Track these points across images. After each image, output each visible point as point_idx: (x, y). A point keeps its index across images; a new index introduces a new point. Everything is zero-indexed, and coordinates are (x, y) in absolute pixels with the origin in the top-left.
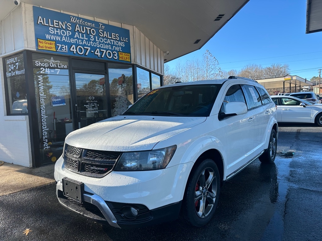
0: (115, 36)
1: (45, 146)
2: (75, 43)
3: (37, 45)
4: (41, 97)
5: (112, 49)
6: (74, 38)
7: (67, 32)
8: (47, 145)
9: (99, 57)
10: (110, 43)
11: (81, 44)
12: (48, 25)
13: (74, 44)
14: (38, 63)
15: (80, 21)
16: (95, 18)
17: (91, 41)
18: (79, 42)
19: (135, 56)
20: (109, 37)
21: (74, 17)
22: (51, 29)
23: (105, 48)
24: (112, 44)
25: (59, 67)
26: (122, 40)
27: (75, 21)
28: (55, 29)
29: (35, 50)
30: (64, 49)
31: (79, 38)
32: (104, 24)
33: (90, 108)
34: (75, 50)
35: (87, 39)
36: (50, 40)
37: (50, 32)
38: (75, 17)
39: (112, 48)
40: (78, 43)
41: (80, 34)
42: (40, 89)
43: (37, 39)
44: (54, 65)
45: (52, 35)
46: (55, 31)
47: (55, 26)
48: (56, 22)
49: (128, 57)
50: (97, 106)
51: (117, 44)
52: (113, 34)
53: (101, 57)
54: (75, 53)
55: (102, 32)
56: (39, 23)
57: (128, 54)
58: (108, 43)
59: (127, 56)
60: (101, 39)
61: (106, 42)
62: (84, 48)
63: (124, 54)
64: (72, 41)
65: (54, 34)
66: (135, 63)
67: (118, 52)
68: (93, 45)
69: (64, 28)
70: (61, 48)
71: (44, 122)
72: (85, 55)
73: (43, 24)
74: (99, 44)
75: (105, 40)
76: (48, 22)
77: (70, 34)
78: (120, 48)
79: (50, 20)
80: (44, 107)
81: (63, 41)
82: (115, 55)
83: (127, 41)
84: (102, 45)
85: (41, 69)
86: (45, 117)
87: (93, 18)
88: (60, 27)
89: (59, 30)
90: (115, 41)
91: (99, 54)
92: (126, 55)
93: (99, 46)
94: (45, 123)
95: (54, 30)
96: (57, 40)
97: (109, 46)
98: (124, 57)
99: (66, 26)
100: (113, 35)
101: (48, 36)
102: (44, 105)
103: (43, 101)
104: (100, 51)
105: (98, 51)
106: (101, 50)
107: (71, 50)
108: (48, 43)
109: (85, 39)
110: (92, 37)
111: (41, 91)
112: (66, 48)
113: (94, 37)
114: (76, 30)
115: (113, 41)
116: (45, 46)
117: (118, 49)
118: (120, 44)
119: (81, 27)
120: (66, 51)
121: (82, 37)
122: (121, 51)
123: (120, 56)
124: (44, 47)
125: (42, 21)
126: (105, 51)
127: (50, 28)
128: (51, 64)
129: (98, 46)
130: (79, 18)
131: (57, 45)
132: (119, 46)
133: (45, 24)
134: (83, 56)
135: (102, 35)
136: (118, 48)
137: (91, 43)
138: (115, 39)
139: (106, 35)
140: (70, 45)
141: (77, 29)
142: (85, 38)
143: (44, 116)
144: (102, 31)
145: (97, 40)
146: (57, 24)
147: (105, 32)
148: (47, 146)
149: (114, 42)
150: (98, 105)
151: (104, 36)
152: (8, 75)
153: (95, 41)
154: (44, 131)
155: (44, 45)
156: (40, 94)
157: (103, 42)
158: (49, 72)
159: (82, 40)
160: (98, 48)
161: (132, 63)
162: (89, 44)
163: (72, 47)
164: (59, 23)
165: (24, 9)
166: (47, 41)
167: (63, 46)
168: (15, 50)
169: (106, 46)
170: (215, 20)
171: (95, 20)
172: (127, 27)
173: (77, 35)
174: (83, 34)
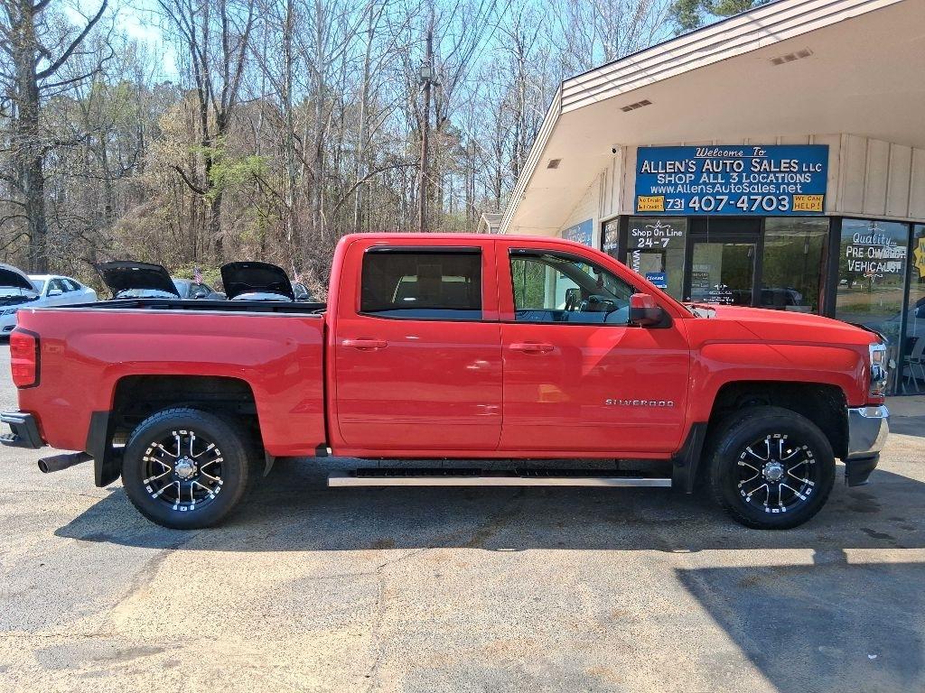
0: (787, 165)
2: (699, 192)
3: (636, 204)
5: (778, 192)
6: (699, 185)
7: (688, 175)
9: (745, 211)
10: (774, 181)
11: (711, 192)
12: (657, 171)
13: (697, 194)
14: (637, 232)
15: (715, 153)
16: (746, 139)
17: (730, 184)
18: (706, 190)
19: (840, 198)
20: (773, 170)
21: (701, 148)
22: (661, 177)
23: (761, 192)
24: (780, 181)
25: (668, 235)
26: (804, 170)
27: (704, 154)
28: (667, 175)
29: (633, 213)
30: (677, 205)
31: (708, 182)
32: (763, 147)
35: (724, 181)
37: (658, 181)
38: (705, 147)
39: (778, 189)
40: (704, 192)
41: (712, 175)
43: (637, 196)
44: (660, 233)
46: (667, 179)
47: (668, 171)
48: (670, 164)
49: (816, 202)
50: (729, 301)
51: (793, 180)
52: (783, 161)
53: (750, 211)
54: (697, 209)
55: (758, 163)
56: (643, 171)
57: (819, 196)
58: (768, 181)
59: (814, 202)
60: (754, 177)
61: (765, 180)
62: (715, 199)
63: (806, 197)
64: (694, 189)
65: (664, 185)
66: (834, 214)
67: (791, 196)
68: (734, 190)
69: (683, 170)
70: (674, 204)
72: (716, 210)
73: (649, 171)
74: (749, 187)
75: (763, 177)
76: (656, 168)
77: (693, 178)
78: (799, 187)
79: (660, 163)
81: (677, 192)
82: (783, 203)
83: (819, 170)
84: (756, 187)
85: (640, 240)
87: (742, 140)
88: (676, 171)
89: (673, 175)
90: (786, 175)
91: (745, 206)
92: (814, 199)
93: (747, 191)
95: (665, 178)
96: (669, 192)
97: (771, 186)
98: (806, 203)
99: (687, 164)
100: (785, 163)
101: (654, 190)
104: (749, 199)
105: (744, 200)
106: (752, 197)
107: (691, 205)
108: (653, 200)
109: (719, 183)
110: (733, 177)
112: (681, 203)
113: (740, 174)
114: (704, 170)
115: (783, 175)
116: (648, 204)
117: (792, 190)
118: (800, 178)
119: (715, 162)
120: (681, 208)
121: (713, 180)
122: (801, 192)
123: (797, 202)
124: (646, 207)
125: (648, 168)
126: (759, 198)
127: (659, 176)
128: (656, 231)
130: (712, 148)
131: (668, 200)
132: (795, 184)
133: (652, 171)
134: (712, 214)
135: (756, 168)
136: (792, 187)
137: (730, 189)
138: (788, 170)
139: (767, 167)
140: (688, 197)
141: (706, 167)
144: (758, 160)
145: (744, 181)
146: (672, 166)
147: (765, 162)
149: (783, 178)
150: (733, 300)
151: (762, 170)
153: (740, 182)
155: (646, 204)
157: (759, 181)
158: (650, 244)
159: (714, 185)
160: (745, 194)
161: (826, 214)
162: (726, 189)
163: (693, 201)
164: (674, 164)
165: (624, 156)
166: (651, 198)
167: (677, 201)
168: (611, 213)
169: (763, 189)
171: (746, 144)
172: (822, 140)
173: (705, 178)
174: (716, 174)
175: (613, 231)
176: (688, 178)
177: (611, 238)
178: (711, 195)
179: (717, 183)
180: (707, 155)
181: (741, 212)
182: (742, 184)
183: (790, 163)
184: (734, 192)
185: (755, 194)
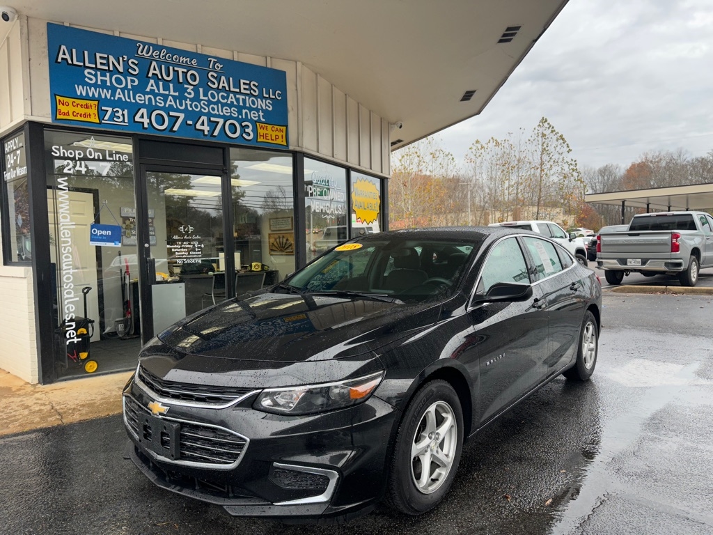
0: (247, 87)
1: (68, 336)
2: (147, 103)
3: (55, 110)
4: (63, 225)
5: (240, 117)
6: (145, 93)
7: (129, 78)
8: (73, 334)
9: (206, 135)
10: (235, 103)
11: (162, 105)
12: (82, 64)
13: (144, 106)
14: (59, 150)
15: (162, 54)
16: (199, 46)
17: (186, 98)
18: (156, 101)
19: (300, 131)
20: (232, 89)
21: (145, 44)
22: (89, 73)
23: (222, 114)
24: (241, 104)
25: (108, 158)
26: (265, 95)
27: (147, 53)
28: (99, 73)
29: (50, 120)
30: (119, 117)
31: (157, 91)
32: (220, 60)
33: (182, 252)
34: (146, 121)
35: (177, 94)
36: (87, 98)
37: (86, 79)
38: (150, 44)
39: (240, 113)
40: (154, 104)
41: (161, 83)
42: (62, 208)
43: (54, 96)
44: (96, 154)
46: (99, 78)
47: (99, 66)
48: (101, 58)
49: (280, 134)
50: (198, 248)
51: (254, 105)
52: (242, 81)
53: (212, 136)
54: (146, 126)
55: (215, 78)
56: (59, 60)
57: (282, 128)
58: (229, 102)
59: (277, 133)
60: (212, 94)
61: (225, 101)
62: (169, 116)
63: (269, 127)
64: (140, 98)
65: (95, 85)
66: (298, 149)
67: (254, 123)
68: (191, 106)
69: (121, 69)
70: (113, 116)
71: (68, 283)
72: (171, 130)
73: (70, 62)
74: (208, 106)
75: (222, 96)
76: (81, 58)
77: (136, 83)
78: (261, 114)
79: (86, 53)
80: (69, 250)
81: (116, 99)
82: (247, 130)
83: (280, 98)
84: (215, 107)
85: (65, 163)
86: (71, 271)
87: (194, 46)
88: (111, 69)
90: (247, 98)
91: (206, 128)
92: (277, 130)
93: (206, 111)
94: (71, 286)
95: (96, 76)
96: (103, 97)
97: (233, 109)
98: (270, 134)
99: (125, 63)
100: (244, 84)
101: (80, 90)
102: (70, 244)
103: (66, 236)
104: (209, 121)
105: (203, 121)
106: (212, 119)
107: (137, 119)
108: (81, 106)
109: (171, 95)
110: (188, 91)
111: (62, 213)
112: (123, 115)
113: (196, 89)
114: (150, 75)
115: (244, 97)
117: (255, 117)
118: (261, 103)
119: (163, 66)
120: (124, 121)
121: (164, 90)
122: (264, 120)
123: (261, 131)
124: (71, 113)
125: (67, 56)
126: (221, 121)
127: (87, 71)
128: (90, 152)
129: (205, 109)
130: (158, 48)
131: (103, 108)
132: (257, 110)
133: (75, 62)
134: (167, 134)
135: (214, 84)
136: (254, 114)
137: (186, 104)
138: (248, 92)
139: (226, 85)
140: (134, 109)
141: (152, 71)
142: (172, 93)
143: (69, 269)
144: (216, 75)
145: (202, 97)
146: (105, 62)
147: (223, 78)
148: (73, 338)
149: (244, 101)
150: (203, 246)
151: (220, 87)
152: (9, 177)
153: (196, 99)
154: (68, 303)
155: (71, 109)
156: (62, 220)
157: (218, 100)
158: (83, 170)
159: (165, 98)
160: (205, 114)
161: (291, 148)
162: (181, 105)
163: (139, 114)
164: (108, 59)
165: (25, 31)
166: (78, 101)
167: (117, 111)
168: (11, 121)
169: (224, 111)
170: (501, 41)
171: (199, 52)
172: (279, 65)
173: (152, 86)
174: (166, 83)
175: (17, 149)
176: (130, 82)
177: (15, 161)
178: (163, 109)
179: (169, 95)
180: (152, 56)
181: (202, 136)
182: (199, 101)
183: (249, 84)
184: (190, 109)
185: (215, 116)
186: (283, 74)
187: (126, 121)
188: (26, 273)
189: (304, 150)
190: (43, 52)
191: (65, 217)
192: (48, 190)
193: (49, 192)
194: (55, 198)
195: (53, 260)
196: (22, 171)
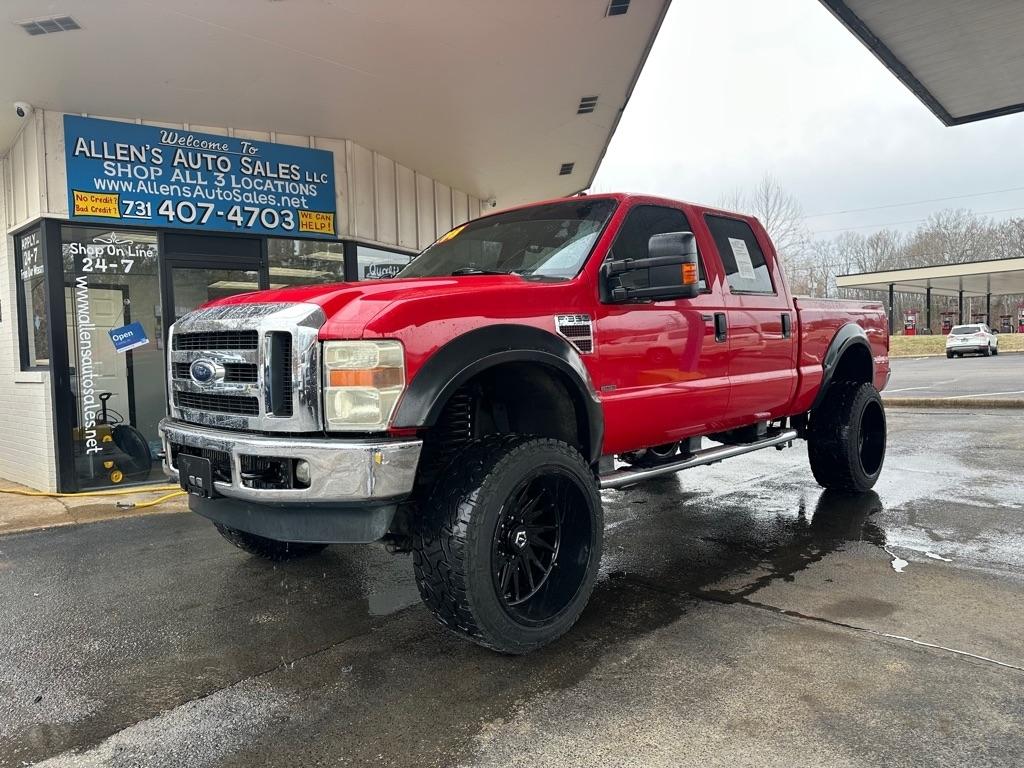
0: (287, 171)
1: (88, 446)
2: (172, 194)
3: (72, 206)
4: (82, 327)
5: (279, 205)
6: (170, 184)
7: (152, 169)
8: (94, 443)
9: (240, 227)
10: (273, 190)
11: (189, 196)
12: (101, 156)
13: (169, 197)
14: (77, 247)
15: (188, 141)
16: (231, 129)
17: (216, 187)
18: (182, 192)
19: (352, 219)
20: (269, 175)
21: (169, 131)
22: (109, 165)
23: (257, 202)
24: (280, 190)
25: (130, 255)
26: (308, 180)
27: (172, 141)
28: (119, 165)
29: (67, 217)
30: (141, 211)
31: (183, 181)
32: (254, 143)
34: (171, 214)
35: (206, 183)
37: (106, 172)
38: (174, 131)
39: (278, 200)
40: (180, 195)
41: (187, 172)
42: (81, 308)
43: (71, 191)
44: (118, 251)
45: (110, 178)
46: (120, 170)
47: (119, 158)
48: (121, 148)
49: (326, 222)
51: (295, 191)
52: (281, 165)
53: (246, 227)
54: (171, 219)
55: (250, 163)
56: (77, 153)
57: (328, 215)
58: (265, 189)
59: (323, 221)
60: (246, 181)
61: (261, 188)
62: (197, 207)
63: (314, 214)
64: (164, 190)
65: (116, 178)
66: (349, 238)
67: (295, 211)
68: (222, 196)
69: (143, 160)
70: (135, 209)
71: (88, 389)
72: (200, 223)
73: (88, 155)
74: (241, 194)
75: (258, 183)
76: (100, 150)
77: (160, 174)
78: (303, 200)
79: (105, 144)
80: (89, 353)
81: (138, 191)
82: (286, 219)
83: (326, 182)
84: (250, 195)
85: (84, 261)
86: (91, 376)
87: (224, 130)
88: (133, 159)
89: (129, 166)
90: (287, 183)
91: (239, 219)
92: (323, 217)
93: (240, 200)
94: (91, 392)
95: (116, 168)
96: (124, 190)
97: (270, 196)
98: (316, 223)
99: (148, 152)
100: (283, 168)
101: (99, 184)
102: (89, 347)
103: (85, 338)
104: (243, 210)
105: (236, 211)
106: (246, 208)
107: (162, 212)
108: (100, 200)
109: (200, 185)
110: (219, 179)
111: (82, 314)
112: (146, 208)
113: (227, 176)
114: (175, 164)
115: (283, 183)
116: (91, 205)
117: (296, 204)
118: (304, 190)
119: (190, 154)
120: (146, 215)
121: (191, 179)
122: (307, 207)
123: (303, 220)
124: (89, 209)
125: (85, 149)
126: (257, 211)
127: (106, 164)
128: (111, 248)
129: (238, 198)
130: (183, 134)
131: (124, 202)
132: (299, 196)
133: (94, 155)
134: (195, 227)
135: (248, 169)
136: (295, 200)
137: (216, 194)
138: (288, 177)
139: (262, 170)
140: (157, 201)
141: (177, 160)
142: (200, 182)
143: (89, 374)
144: (250, 160)
145: (234, 185)
146: (125, 152)
147: (258, 163)
148: (94, 447)
149: (283, 187)
151: (255, 173)
152: (26, 275)
154: (89, 410)
155: (89, 204)
156: (81, 322)
157: (253, 189)
158: (104, 268)
159: (193, 188)
160: (237, 204)
161: (340, 237)
162: (211, 195)
163: (164, 206)
164: (129, 149)
165: (41, 124)
166: (96, 196)
167: (140, 205)
168: (28, 217)
169: (260, 199)
170: (580, 112)
171: (231, 135)
172: (325, 145)
173: (178, 175)
174: (193, 172)
175: (34, 247)
176: (153, 173)
177: (33, 259)
178: (190, 200)
179: (197, 184)
180: (177, 143)
181: (234, 228)
182: (231, 189)
183: (289, 169)
184: (221, 199)
185: (250, 205)
186: (329, 156)
187: (149, 214)
188: (44, 377)
189: (357, 239)
190: (59, 146)
191: (85, 319)
192: (66, 289)
193: (68, 290)
194: (74, 297)
195: (72, 365)
196: (39, 270)
